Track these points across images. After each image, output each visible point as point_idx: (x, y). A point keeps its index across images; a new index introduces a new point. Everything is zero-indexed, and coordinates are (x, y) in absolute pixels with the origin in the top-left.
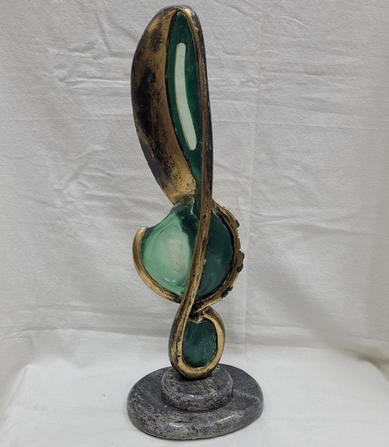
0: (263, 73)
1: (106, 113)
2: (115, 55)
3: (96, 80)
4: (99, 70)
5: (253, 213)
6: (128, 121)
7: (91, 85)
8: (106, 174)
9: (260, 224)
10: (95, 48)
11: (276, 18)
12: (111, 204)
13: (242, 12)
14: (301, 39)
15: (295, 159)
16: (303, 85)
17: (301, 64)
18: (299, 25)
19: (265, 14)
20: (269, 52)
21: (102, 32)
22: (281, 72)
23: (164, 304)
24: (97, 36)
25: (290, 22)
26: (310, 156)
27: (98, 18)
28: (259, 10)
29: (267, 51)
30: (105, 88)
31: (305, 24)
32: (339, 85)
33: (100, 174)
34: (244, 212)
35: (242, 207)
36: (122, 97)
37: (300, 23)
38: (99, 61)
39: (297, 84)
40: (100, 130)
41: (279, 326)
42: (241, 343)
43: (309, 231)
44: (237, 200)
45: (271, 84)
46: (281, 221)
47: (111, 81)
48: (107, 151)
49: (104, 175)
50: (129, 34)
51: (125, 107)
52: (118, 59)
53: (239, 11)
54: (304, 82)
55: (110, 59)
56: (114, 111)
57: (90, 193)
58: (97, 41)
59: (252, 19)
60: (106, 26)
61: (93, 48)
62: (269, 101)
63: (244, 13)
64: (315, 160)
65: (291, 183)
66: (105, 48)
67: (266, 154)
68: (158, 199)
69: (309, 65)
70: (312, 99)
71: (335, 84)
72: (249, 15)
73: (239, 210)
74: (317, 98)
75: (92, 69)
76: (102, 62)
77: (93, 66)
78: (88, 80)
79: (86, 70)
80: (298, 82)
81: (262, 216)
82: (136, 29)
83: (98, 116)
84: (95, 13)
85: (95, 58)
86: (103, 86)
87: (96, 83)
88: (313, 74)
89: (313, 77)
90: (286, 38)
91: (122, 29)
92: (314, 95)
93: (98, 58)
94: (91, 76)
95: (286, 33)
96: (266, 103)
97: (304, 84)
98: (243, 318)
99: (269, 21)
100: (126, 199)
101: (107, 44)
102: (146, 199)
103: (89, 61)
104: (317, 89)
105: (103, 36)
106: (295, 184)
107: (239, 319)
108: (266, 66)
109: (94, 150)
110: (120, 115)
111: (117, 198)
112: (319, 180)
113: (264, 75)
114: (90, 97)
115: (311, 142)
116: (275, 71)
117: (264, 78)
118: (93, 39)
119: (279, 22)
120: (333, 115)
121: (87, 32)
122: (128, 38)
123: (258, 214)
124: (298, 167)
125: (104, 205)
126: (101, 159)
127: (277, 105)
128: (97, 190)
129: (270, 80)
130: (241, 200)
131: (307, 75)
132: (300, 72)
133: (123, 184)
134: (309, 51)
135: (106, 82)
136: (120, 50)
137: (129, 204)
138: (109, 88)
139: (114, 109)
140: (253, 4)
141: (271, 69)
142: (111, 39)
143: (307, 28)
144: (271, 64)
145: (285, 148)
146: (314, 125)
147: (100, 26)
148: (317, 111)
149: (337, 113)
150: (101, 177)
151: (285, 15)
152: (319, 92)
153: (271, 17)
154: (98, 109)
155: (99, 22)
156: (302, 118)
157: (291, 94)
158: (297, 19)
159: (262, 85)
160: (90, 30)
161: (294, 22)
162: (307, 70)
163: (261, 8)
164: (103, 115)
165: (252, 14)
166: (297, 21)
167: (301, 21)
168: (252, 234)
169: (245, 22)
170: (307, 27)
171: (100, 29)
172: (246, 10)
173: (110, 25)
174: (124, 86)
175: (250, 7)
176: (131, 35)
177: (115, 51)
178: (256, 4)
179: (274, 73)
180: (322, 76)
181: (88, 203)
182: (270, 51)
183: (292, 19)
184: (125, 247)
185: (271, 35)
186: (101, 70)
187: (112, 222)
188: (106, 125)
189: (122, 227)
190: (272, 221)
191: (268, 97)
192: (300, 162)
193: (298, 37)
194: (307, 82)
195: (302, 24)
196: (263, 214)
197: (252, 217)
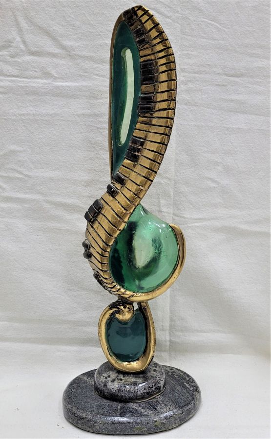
0: (182, 74)
1: (23, 113)
2: (33, 53)
3: (13, 78)
4: (17, 69)
5: (175, 215)
6: (46, 121)
7: (8, 84)
8: (23, 174)
9: (183, 226)
10: (12, 47)
11: (195, 21)
12: (29, 206)
13: (160, 14)
14: (220, 41)
15: (216, 160)
16: (223, 87)
17: (220, 66)
18: (217, 28)
19: (184, 16)
20: (188, 54)
21: (20, 31)
22: (201, 74)
24: (14, 34)
25: (208, 25)
26: (232, 157)
27: (15, 16)
28: (178, 12)
29: (186, 52)
30: (22, 87)
31: (223, 27)
32: (258, 87)
33: (17, 175)
34: (166, 214)
35: (164, 209)
36: (40, 96)
37: (218, 26)
38: (16, 59)
39: (219, 85)
40: (17, 129)
41: (205, 332)
42: (165, 351)
43: (232, 233)
44: (159, 202)
45: (190, 85)
46: (204, 223)
47: (29, 80)
48: (24, 151)
49: (21, 176)
50: (47, 33)
51: (43, 106)
52: (36, 58)
53: (158, 13)
54: (224, 84)
55: (28, 58)
56: (32, 111)
57: (7, 194)
58: (14, 39)
59: (171, 21)
60: (24, 25)
61: (10, 46)
62: (189, 102)
63: (163, 15)
64: (236, 161)
65: (213, 185)
66: (22, 46)
67: (187, 155)
68: (77, 201)
69: (227, 67)
70: (232, 101)
71: (254, 86)
72: (168, 17)
73: (161, 212)
74: (236, 99)
75: (9, 67)
76: (19, 61)
77: (10, 65)
78: (5, 78)
79: (3, 68)
80: (217, 83)
81: (184, 218)
82: (54, 28)
83: (15, 115)
84: (12, 11)
85: (12, 56)
86: (20, 85)
87: (14, 81)
88: (232, 76)
89: (232, 79)
90: (205, 40)
91: (40, 28)
92: (234, 97)
93: (16, 56)
94: (8, 74)
95: (205, 36)
96: (186, 104)
97: (223, 85)
98: (167, 324)
99: (187, 23)
100: (45, 201)
101: (24, 42)
102: (65, 201)
103: (6, 59)
104: (237, 91)
105: (20, 34)
106: (217, 186)
107: (162, 326)
108: (186, 67)
109: (11, 150)
110: (38, 115)
111: (35, 200)
112: (241, 181)
113: (184, 76)
114: (6, 96)
115: (232, 143)
116: (195, 73)
117: (184, 80)
118: (10, 37)
119: (198, 25)
120: (254, 116)
121: (4, 30)
122: (46, 37)
123: (180, 216)
124: (220, 168)
125: (21, 208)
126: (19, 159)
127: (197, 106)
128: (14, 192)
129: (190, 81)
130: (163, 202)
131: (226, 77)
132: (219, 74)
133: (41, 186)
134: (228, 53)
135: (23, 81)
136: (37, 49)
137: (47, 206)
138: (27, 86)
139: (32, 108)
140: (172, 6)
141: (191, 70)
142: (29, 37)
143: (225, 31)
144: (191, 65)
145: (206, 149)
146: (234, 126)
147: (18, 24)
148: (237, 112)
149: (256, 114)
150: (18, 178)
151: (203, 18)
152: (238, 94)
153: (190, 19)
154: (15, 108)
155: (16, 20)
156: (222, 119)
157: (211, 95)
158: (215, 22)
159: (182, 86)
160: (7, 29)
161: (212, 25)
162: (226, 72)
163: (179, 10)
164: (20, 115)
165: (171, 16)
166: (215, 24)
167: (220, 24)
169: (164, 24)
170: (225, 29)
171: (18, 28)
172: (165, 12)
173: (27, 24)
174: (42, 85)
175: (169, 9)
176: (49, 34)
177: (33, 49)
178: (174, 6)
179: (194, 75)
180: (241, 78)
181: (4, 205)
182: (190, 52)
183: (210, 22)
184: (43, 251)
185: (190, 37)
186: (19, 68)
187: (30, 225)
188: (23, 124)
189: (39, 230)
190: (194, 223)
191: (188, 98)
192: (221, 163)
193: (216, 40)
194: (226, 84)
195: (220, 27)
196: (185, 216)
197: (174, 219)
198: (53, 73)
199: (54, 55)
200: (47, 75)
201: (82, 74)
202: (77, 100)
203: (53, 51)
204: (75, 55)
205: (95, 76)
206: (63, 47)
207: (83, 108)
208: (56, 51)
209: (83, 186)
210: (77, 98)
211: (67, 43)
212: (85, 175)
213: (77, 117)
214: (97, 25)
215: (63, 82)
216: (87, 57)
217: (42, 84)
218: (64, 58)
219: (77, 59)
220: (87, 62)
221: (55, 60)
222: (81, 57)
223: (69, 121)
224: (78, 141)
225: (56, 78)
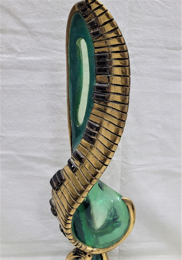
5: (123, 163)
6: (14, 91)
9: (129, 171)
12: (5, 160)
14: (163, 18)
15: (157, 119)
16: (164, 59)
17: (163, 40)
20: (135, 30)
22: (146, 47)
23: (55, 233)
25: (154, 3)
26: (169, 117)
29: (134, 28)
31: (166, 4)
34: (116, 162)
36: (6, 69)
37: (162, 3)
39: (161, 57)
41: (144, 242)
42: (115, 256)
43: (167, 174)
46: (145, 168)
50: (8, 11)
51: (10, 78)
62: (135, 73)
64: (173, 120)
65: (153, 139)
67: (133, 116)
68: (45, 154)
69: (168, 42)
70: (171, 71)
74: (175, 69)
80: (160, 56)
81: (130, 165)
82: (15, 7)
88: (172, 49)
90: (150, 17)
92: (173, 67)
95: (150, 13)
97: (165, 57)
100: (18, 155)
102: (35, 155)
106: (156, 140)
110: (6, 86)
111: (10, 155)
115: (169, 106)
116: (141, 47)
122: (8, 15)
123: (127, 164)
124: (159, 126)
127: (142, 75)
131: (167, 50)
132: (161, 47)
133: (14, 144)
134: (169, 29)
137: (20, 159)
141: (137, 45)
143: (168, 9)
144: (137, 40)
145: (149, 111)
146: (172, 92)
148: (175, 80)
152: (177, 64)
156: (163, 86)
162: (168, 46)
168: (123, 178)
170: (168, 7)
179: (140, 49)
185: (137, 14)
187: (8, 174)
189: (16, 177)
190: (138, 168)
191: (135, 69)
192: (160, 122)
193: (160, 16)
194: (167, 56)
195: (164, 5)
196: (131, 163)
197: (122, 166)
198: (17, 48)
199: (16, 32)
200: (11, 50)
201: (42, 49)
202: (39, 72)
203: (15, 29)
204: (35, 32)
205: (54, 51)
206: (24, 25)
207: (45, 79)
208: (18, 28)
209: (49, 142)
210: (40, 71)
211: (28, 21)
212: (50, 134)
213: (40, 87)
214: (53, 3)
215: (26, 57)
216: (46, 34)
217: (8, 59)
218: (25, 34)
219: (37, 36)
220: (46, 38)
221: (17, 37)
222: (41, 33)
223: (33, 90)
224: (42, 107)
225: (19, 54)
